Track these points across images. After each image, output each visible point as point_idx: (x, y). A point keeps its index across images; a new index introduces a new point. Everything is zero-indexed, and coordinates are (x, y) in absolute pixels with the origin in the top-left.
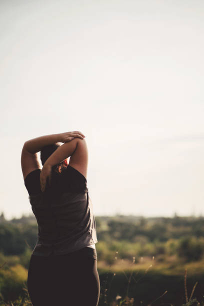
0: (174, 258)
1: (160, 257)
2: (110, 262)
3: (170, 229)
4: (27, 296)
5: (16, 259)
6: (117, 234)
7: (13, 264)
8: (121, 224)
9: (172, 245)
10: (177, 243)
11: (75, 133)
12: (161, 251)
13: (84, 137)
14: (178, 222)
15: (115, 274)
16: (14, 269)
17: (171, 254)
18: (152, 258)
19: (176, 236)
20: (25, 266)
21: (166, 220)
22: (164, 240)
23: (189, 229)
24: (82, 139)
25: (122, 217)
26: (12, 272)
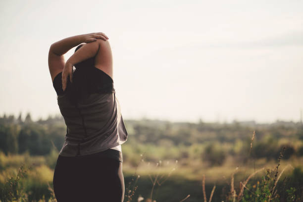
0: (198, 163)
1: (183, 161)
2: (135, 164)
3: (195, 134)
4: (52, 196)
5: (41, 159)
6: (143, 137)
7: (38, 165)
8: (146, 128)
9: (196, 151)
10: (201, 148)
11: (98, 34)
12: (185, 156)
13: (108, 39)
14: (202, 127)
15: (139, 176)
16: (39, 170)
17: (195, 158)
18: (175, 162)
19: (200, 141)
20: (51, 167)
21: (191, 125)
22: (188, 144)
23: (213, 135)
24: (105, 40)
25: (148, 121)
26: (37, 173)
